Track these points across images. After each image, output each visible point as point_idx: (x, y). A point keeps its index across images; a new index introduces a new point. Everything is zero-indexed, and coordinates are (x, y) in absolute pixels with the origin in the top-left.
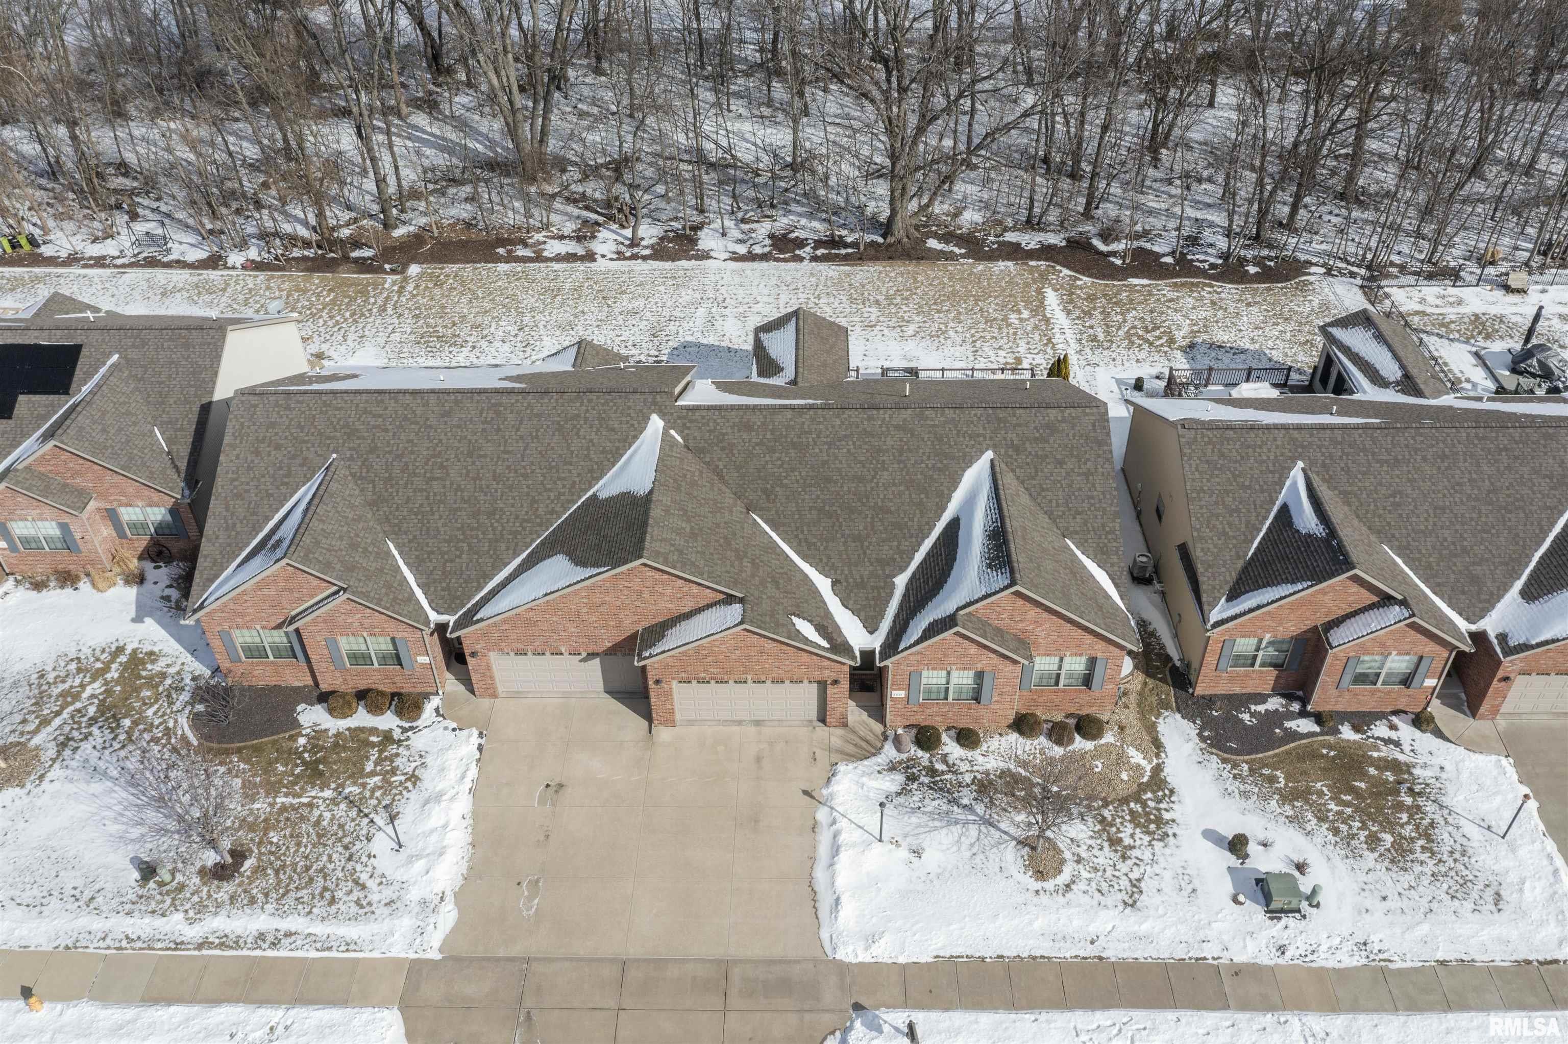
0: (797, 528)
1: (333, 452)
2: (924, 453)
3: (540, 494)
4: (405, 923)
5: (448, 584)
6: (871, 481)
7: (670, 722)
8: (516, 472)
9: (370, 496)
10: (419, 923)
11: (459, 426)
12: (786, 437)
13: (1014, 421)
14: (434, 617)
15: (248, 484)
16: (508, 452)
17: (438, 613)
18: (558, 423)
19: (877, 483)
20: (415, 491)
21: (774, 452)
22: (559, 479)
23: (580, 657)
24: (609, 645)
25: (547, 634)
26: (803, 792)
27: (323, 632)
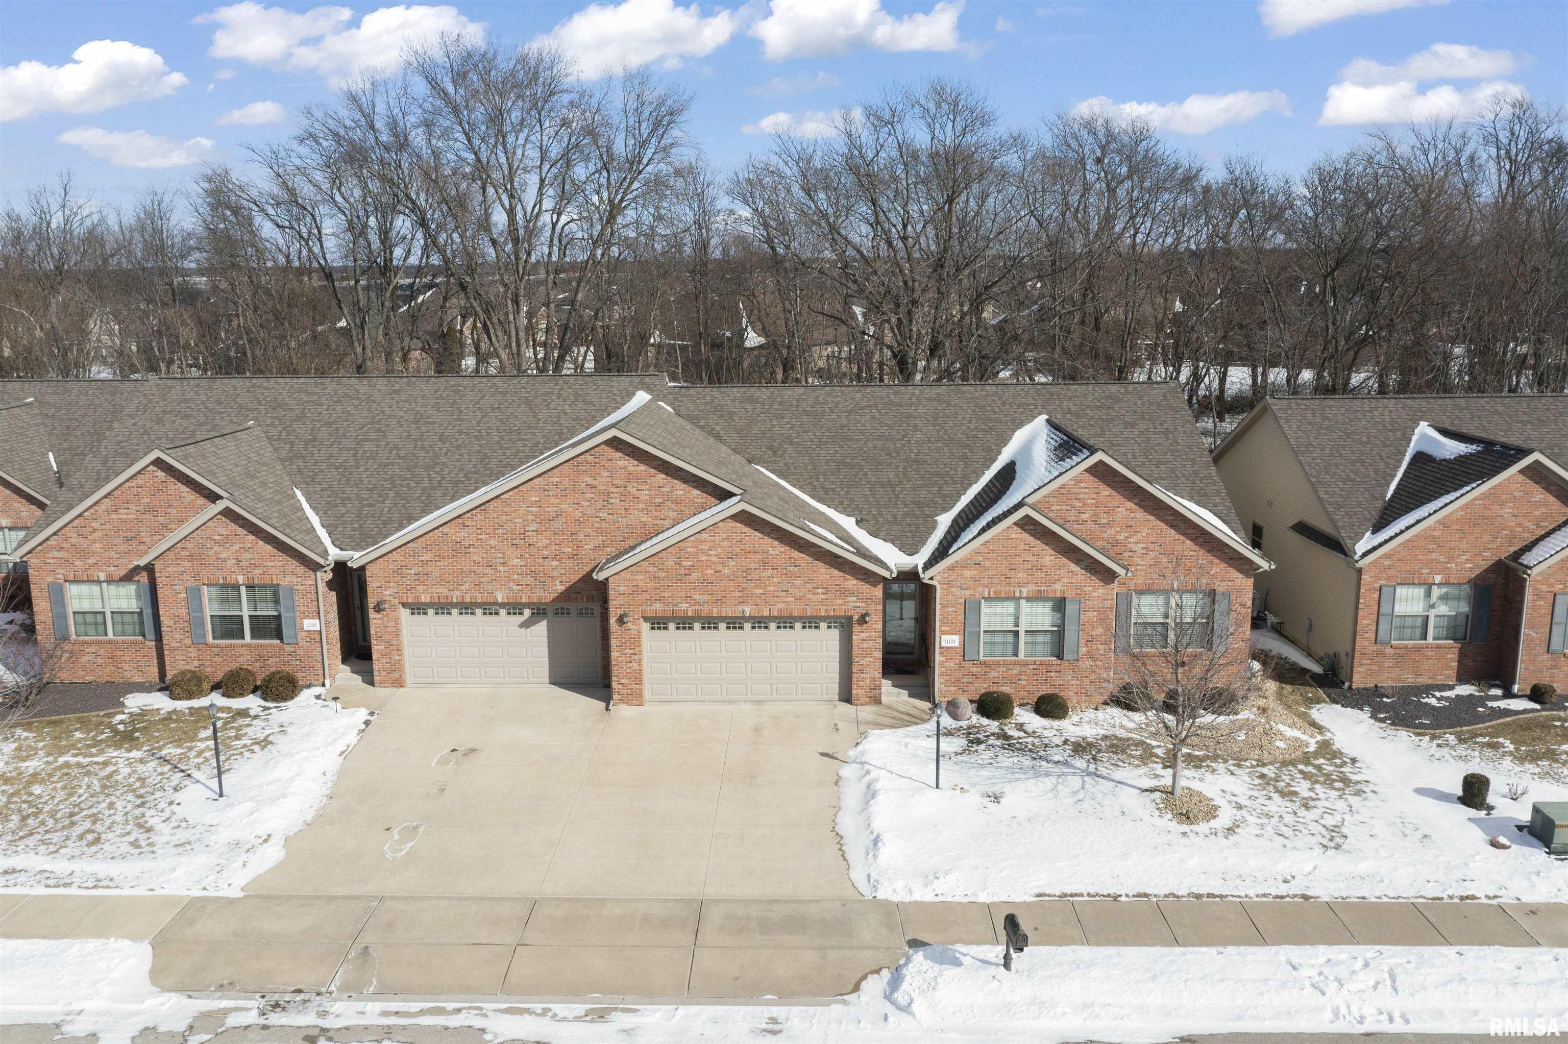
0: (811, 477)
2: (964, 418)
3: (495, 451)
4: (200, 861)
5: (361, 526)
6: (902, 439)
7: (636, 698)
8: (468, 434)
9: (283, 453)
10: (220, 861)
11: (407, 401)
12: (797, 406)
13: (1069, 394)
14: (334, 553)
15: (138, 445)
16: (462, 420)
17: (341, 549)
18: (526, 398)
19: (909, 442)
20: (341, 450)
21: (783, 418)
22: (519, 440)
23: (521, 619)
24: (561, 588)
25: (480, 570)
26: (823, 754)
27: (186, 577)
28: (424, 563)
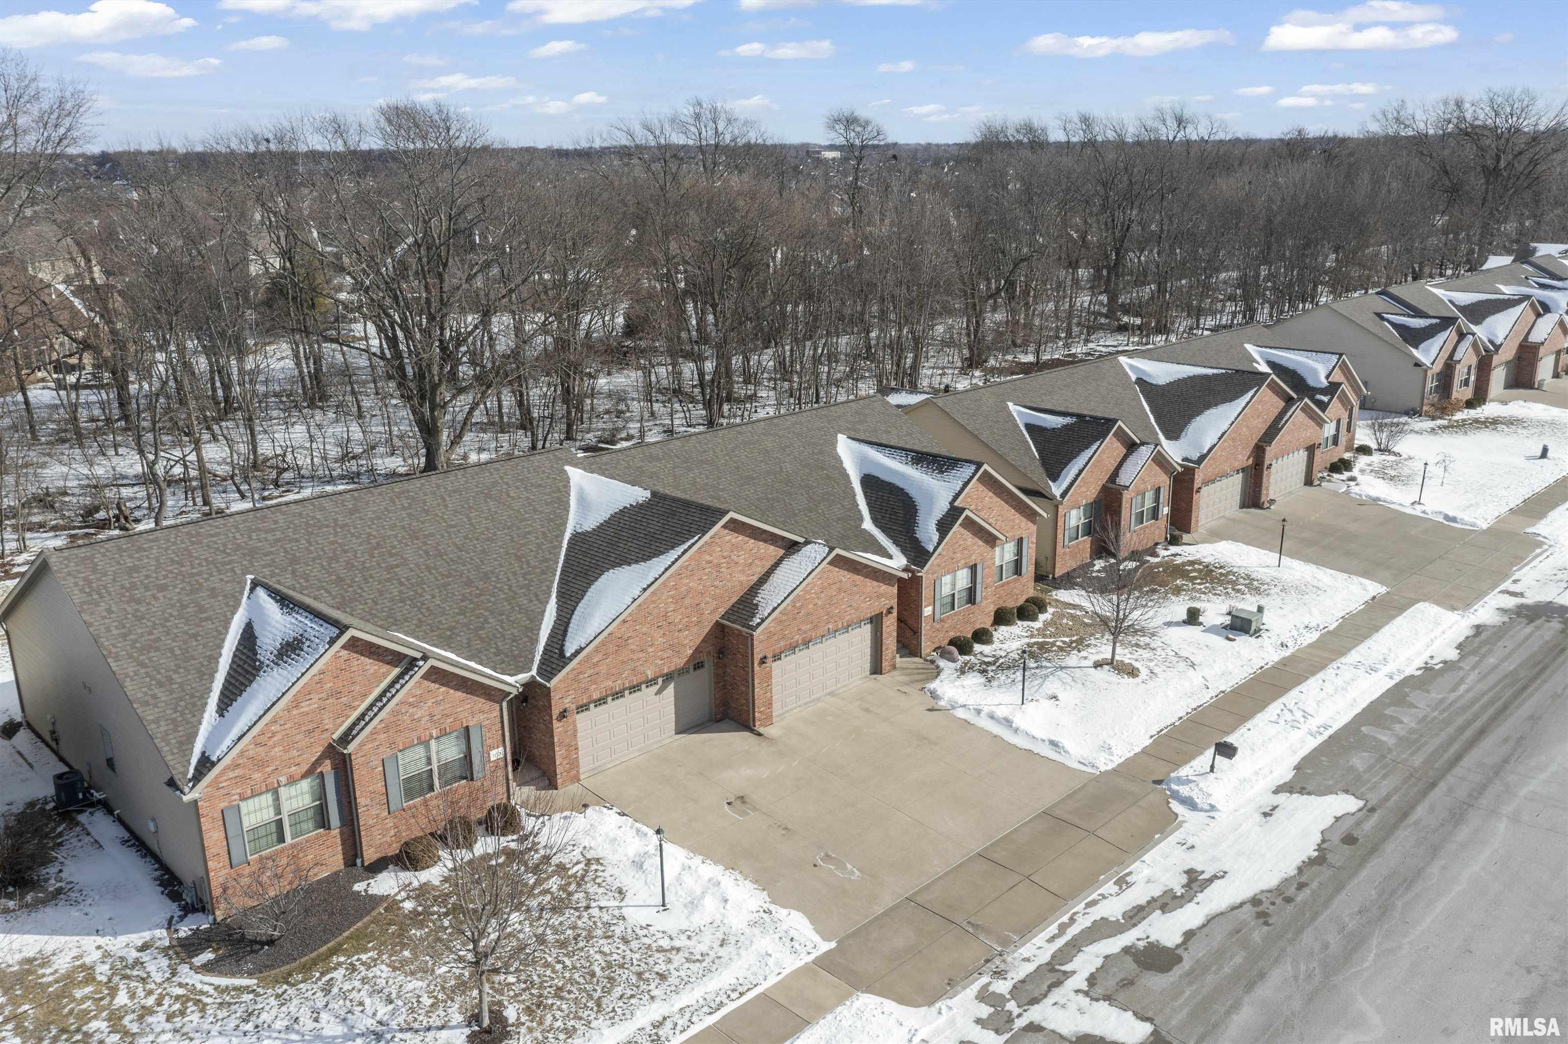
1: (244, 574)
7: (769, 720)
10: (776, 936)
11: (380, 517)
16: (451, 527)
18: (482, 492)
23: (656, 687)
24: (690, 652)
25: (635, 657)
26: (929, 710)
27: (382, 749)
28: (596, 665)
